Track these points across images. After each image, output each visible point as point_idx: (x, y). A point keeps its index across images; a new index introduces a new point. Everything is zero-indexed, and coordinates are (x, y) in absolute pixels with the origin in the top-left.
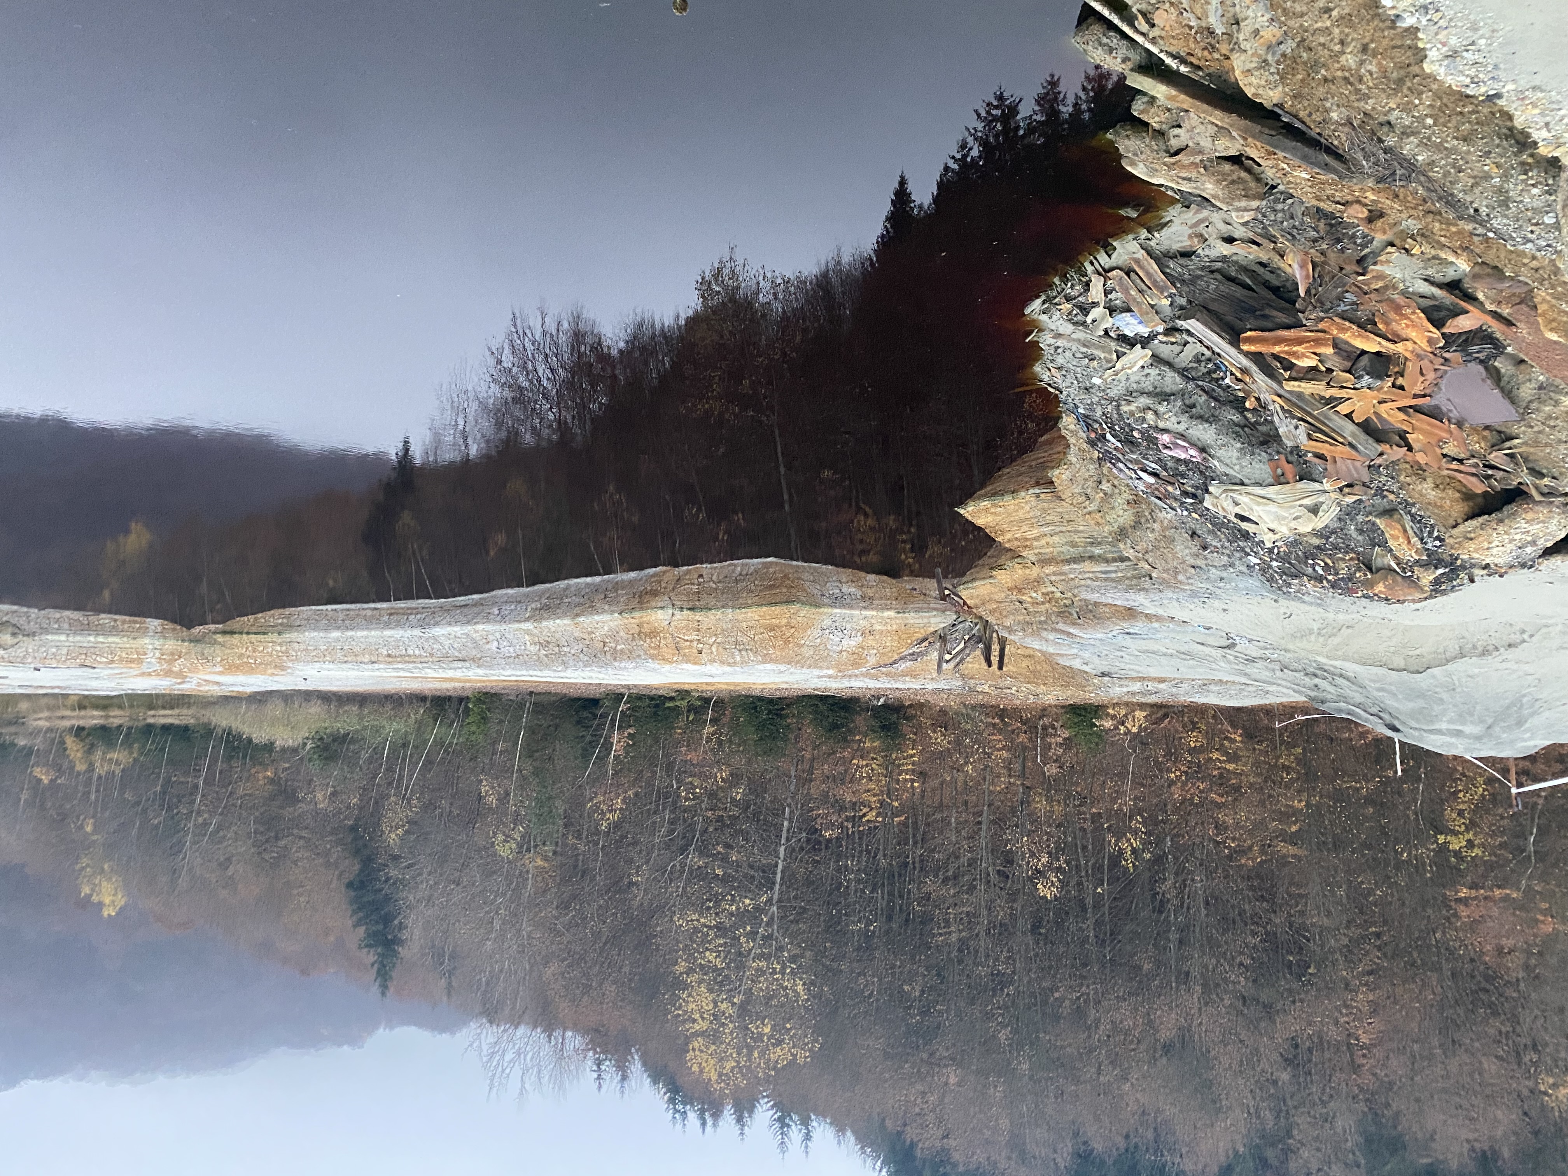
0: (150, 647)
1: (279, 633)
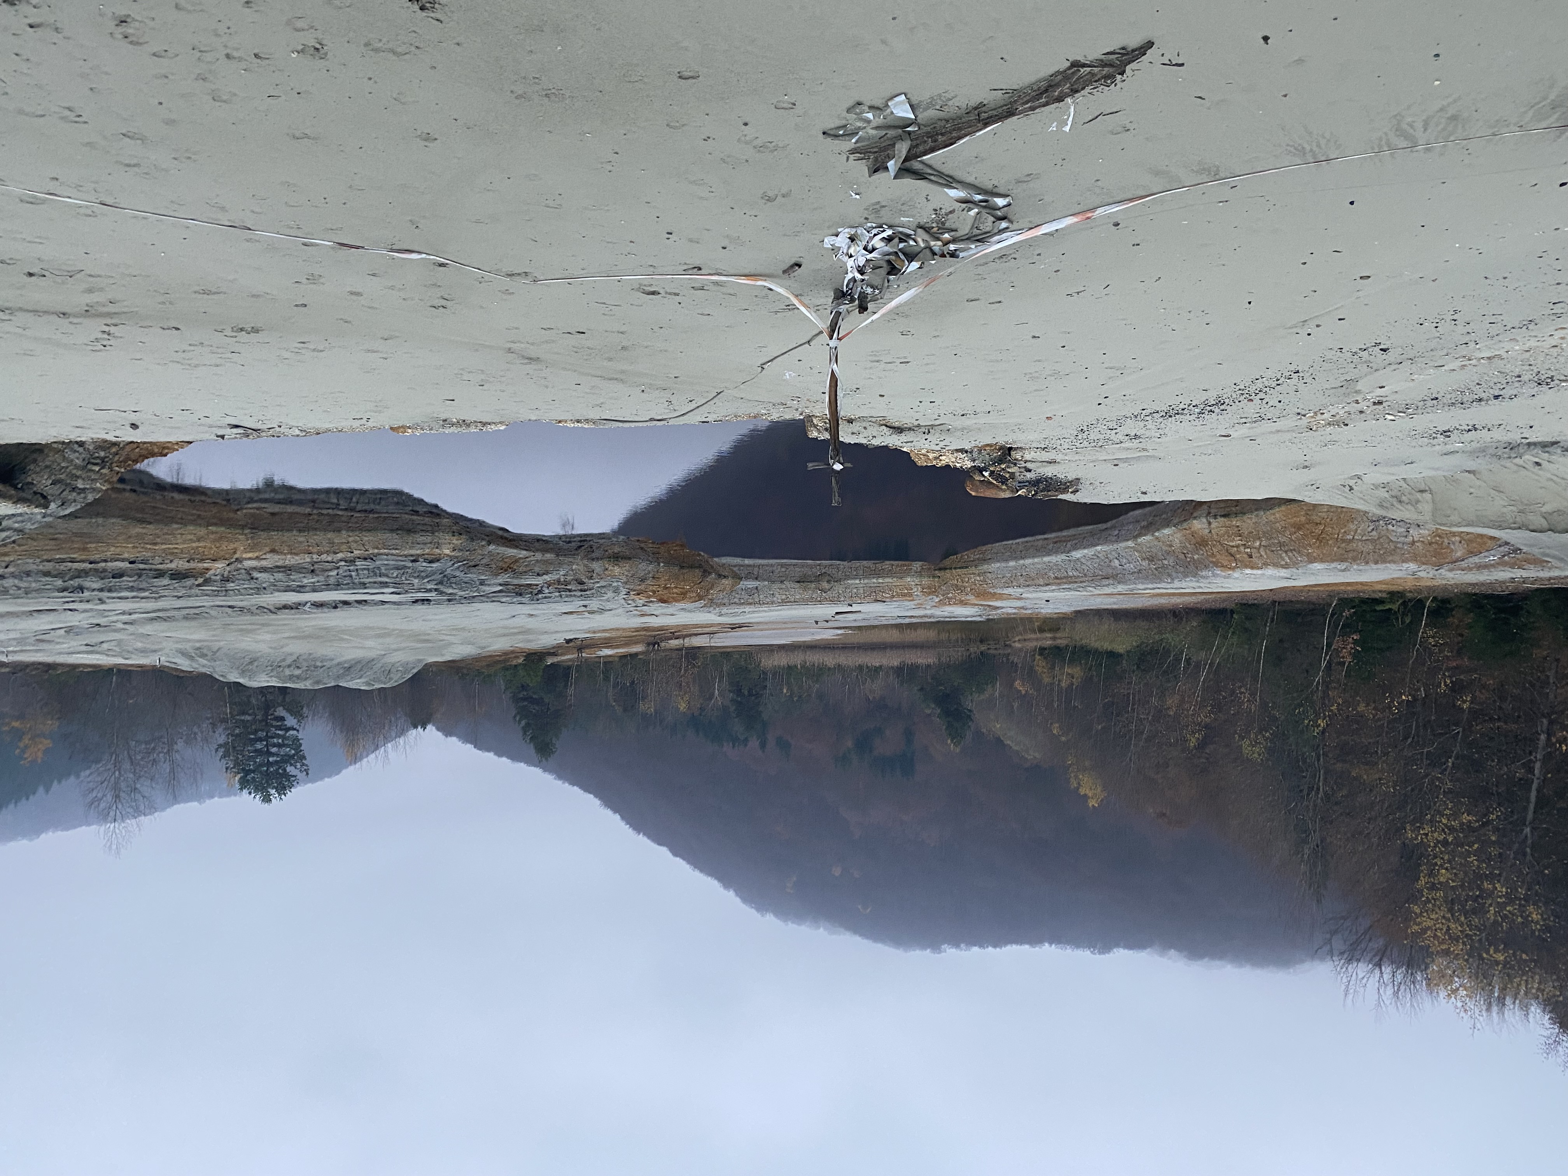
0: (913, 583)
1: (976, 566)
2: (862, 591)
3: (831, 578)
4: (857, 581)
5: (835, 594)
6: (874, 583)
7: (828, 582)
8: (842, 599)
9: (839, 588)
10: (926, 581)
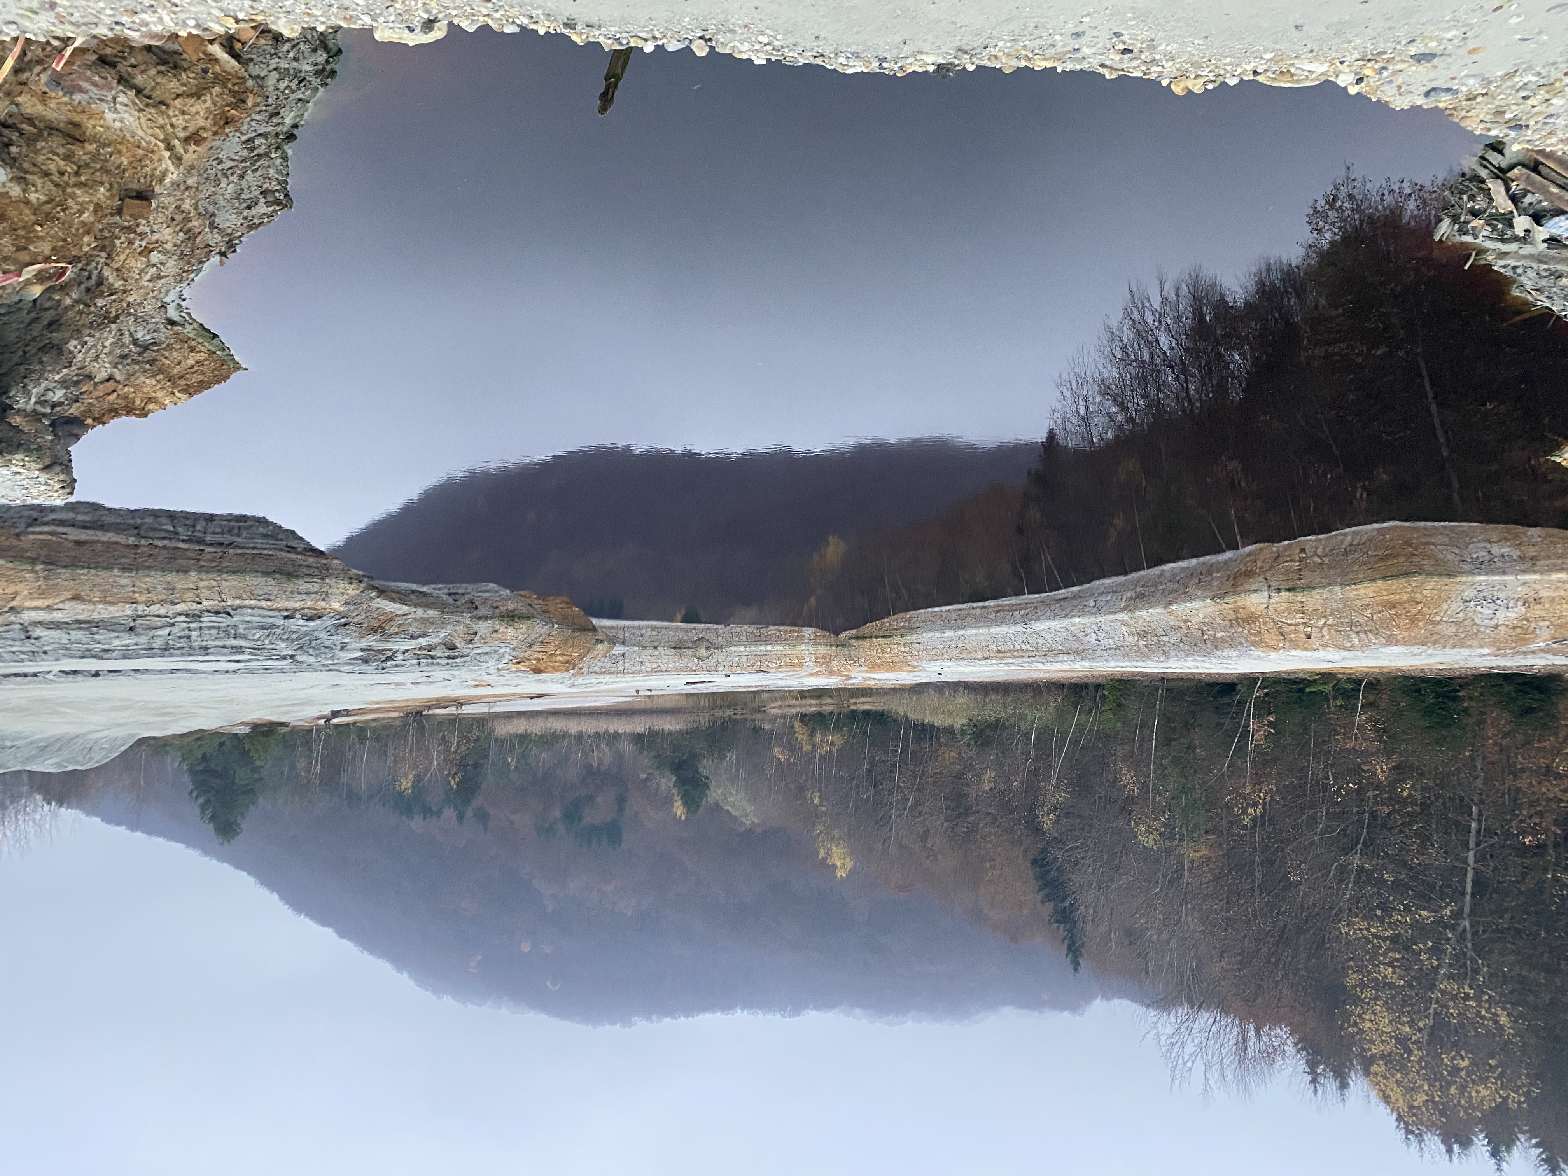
0: (807, 652)
2: (744, 660)
3: (710, 645)
4: (742, 648)
5: (713, 662)
6: (761, 651)
7: (707, 648)
8: (721, 669)
9: (719, 656)
10: (822, 650)
